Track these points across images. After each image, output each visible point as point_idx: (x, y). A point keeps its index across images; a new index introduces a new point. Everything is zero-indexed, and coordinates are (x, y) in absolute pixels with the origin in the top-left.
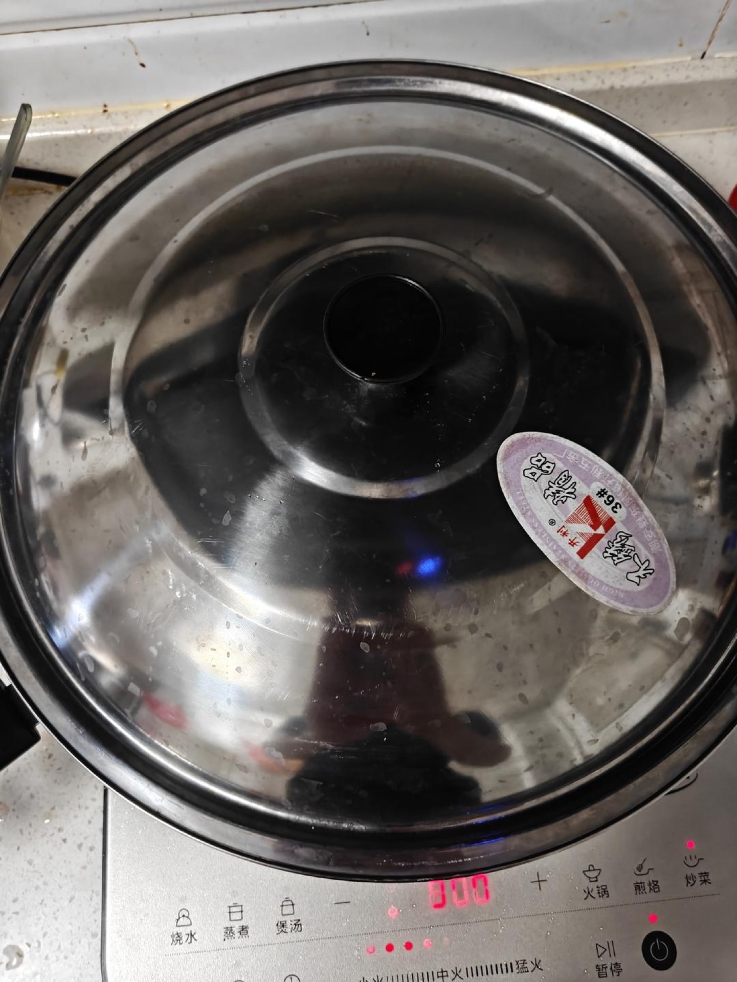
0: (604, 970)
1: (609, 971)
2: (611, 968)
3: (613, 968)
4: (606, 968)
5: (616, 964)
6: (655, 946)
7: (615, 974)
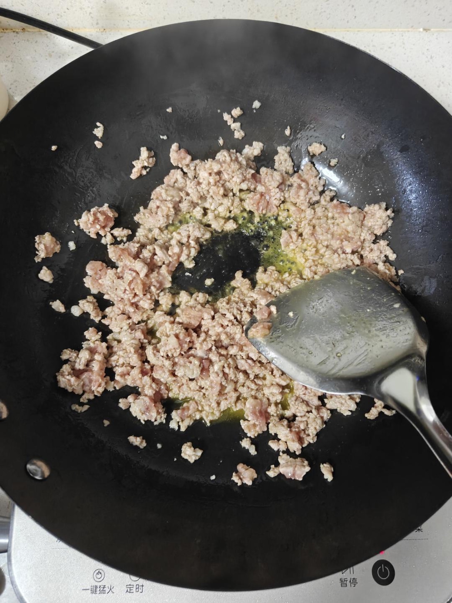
0: (345, 582)
1: (348, 583)
2: (350, 581)
3: (352, 582)
4: (346, 581)
5: (354, 579)
6: (381, 569)
7: (353, 585)
